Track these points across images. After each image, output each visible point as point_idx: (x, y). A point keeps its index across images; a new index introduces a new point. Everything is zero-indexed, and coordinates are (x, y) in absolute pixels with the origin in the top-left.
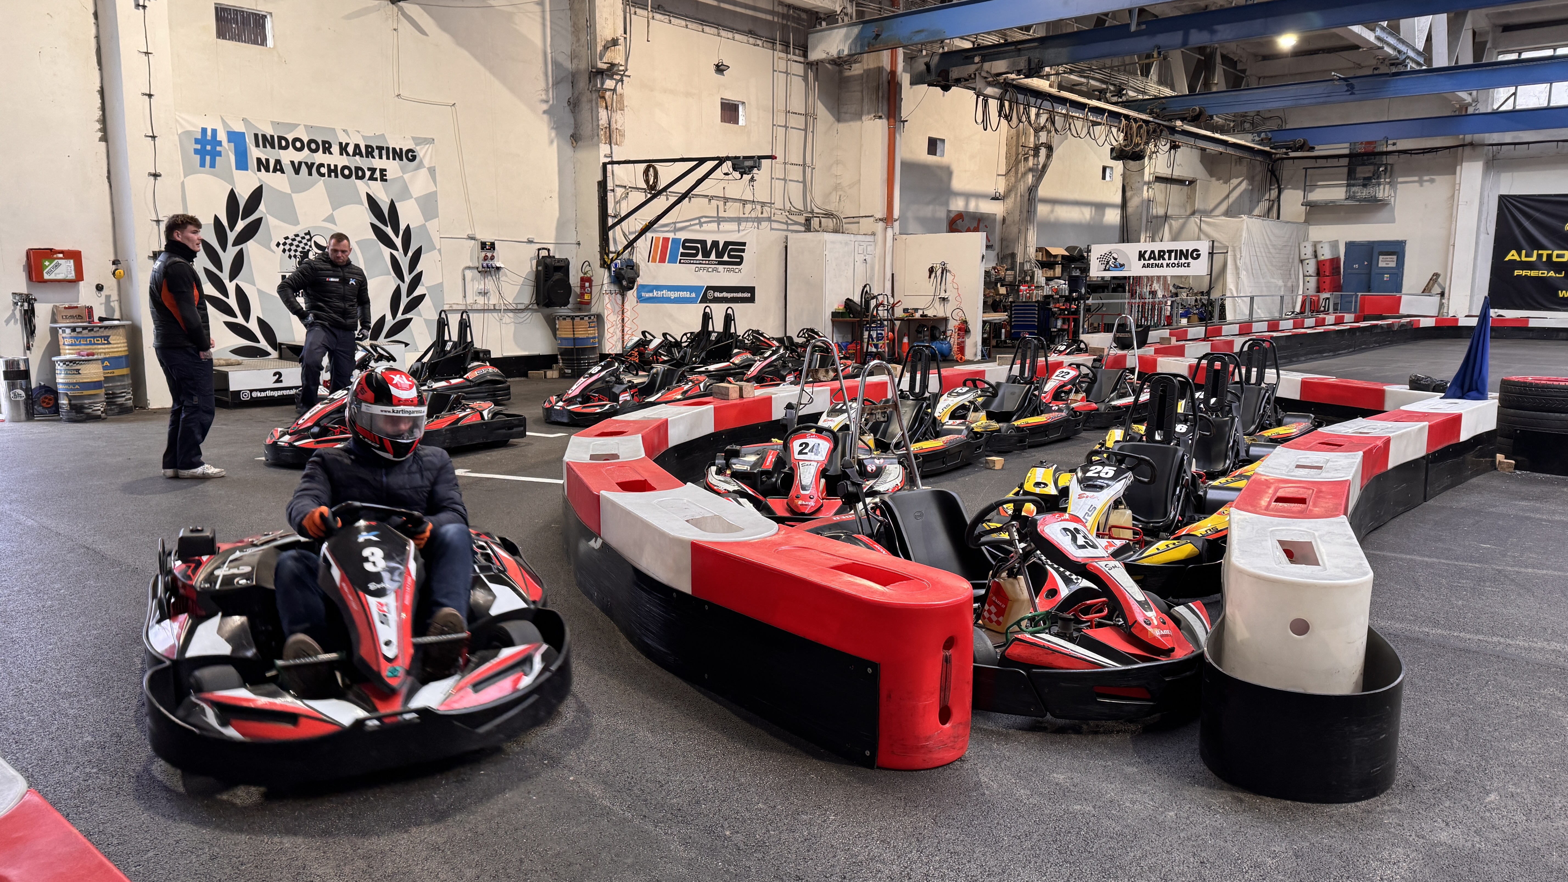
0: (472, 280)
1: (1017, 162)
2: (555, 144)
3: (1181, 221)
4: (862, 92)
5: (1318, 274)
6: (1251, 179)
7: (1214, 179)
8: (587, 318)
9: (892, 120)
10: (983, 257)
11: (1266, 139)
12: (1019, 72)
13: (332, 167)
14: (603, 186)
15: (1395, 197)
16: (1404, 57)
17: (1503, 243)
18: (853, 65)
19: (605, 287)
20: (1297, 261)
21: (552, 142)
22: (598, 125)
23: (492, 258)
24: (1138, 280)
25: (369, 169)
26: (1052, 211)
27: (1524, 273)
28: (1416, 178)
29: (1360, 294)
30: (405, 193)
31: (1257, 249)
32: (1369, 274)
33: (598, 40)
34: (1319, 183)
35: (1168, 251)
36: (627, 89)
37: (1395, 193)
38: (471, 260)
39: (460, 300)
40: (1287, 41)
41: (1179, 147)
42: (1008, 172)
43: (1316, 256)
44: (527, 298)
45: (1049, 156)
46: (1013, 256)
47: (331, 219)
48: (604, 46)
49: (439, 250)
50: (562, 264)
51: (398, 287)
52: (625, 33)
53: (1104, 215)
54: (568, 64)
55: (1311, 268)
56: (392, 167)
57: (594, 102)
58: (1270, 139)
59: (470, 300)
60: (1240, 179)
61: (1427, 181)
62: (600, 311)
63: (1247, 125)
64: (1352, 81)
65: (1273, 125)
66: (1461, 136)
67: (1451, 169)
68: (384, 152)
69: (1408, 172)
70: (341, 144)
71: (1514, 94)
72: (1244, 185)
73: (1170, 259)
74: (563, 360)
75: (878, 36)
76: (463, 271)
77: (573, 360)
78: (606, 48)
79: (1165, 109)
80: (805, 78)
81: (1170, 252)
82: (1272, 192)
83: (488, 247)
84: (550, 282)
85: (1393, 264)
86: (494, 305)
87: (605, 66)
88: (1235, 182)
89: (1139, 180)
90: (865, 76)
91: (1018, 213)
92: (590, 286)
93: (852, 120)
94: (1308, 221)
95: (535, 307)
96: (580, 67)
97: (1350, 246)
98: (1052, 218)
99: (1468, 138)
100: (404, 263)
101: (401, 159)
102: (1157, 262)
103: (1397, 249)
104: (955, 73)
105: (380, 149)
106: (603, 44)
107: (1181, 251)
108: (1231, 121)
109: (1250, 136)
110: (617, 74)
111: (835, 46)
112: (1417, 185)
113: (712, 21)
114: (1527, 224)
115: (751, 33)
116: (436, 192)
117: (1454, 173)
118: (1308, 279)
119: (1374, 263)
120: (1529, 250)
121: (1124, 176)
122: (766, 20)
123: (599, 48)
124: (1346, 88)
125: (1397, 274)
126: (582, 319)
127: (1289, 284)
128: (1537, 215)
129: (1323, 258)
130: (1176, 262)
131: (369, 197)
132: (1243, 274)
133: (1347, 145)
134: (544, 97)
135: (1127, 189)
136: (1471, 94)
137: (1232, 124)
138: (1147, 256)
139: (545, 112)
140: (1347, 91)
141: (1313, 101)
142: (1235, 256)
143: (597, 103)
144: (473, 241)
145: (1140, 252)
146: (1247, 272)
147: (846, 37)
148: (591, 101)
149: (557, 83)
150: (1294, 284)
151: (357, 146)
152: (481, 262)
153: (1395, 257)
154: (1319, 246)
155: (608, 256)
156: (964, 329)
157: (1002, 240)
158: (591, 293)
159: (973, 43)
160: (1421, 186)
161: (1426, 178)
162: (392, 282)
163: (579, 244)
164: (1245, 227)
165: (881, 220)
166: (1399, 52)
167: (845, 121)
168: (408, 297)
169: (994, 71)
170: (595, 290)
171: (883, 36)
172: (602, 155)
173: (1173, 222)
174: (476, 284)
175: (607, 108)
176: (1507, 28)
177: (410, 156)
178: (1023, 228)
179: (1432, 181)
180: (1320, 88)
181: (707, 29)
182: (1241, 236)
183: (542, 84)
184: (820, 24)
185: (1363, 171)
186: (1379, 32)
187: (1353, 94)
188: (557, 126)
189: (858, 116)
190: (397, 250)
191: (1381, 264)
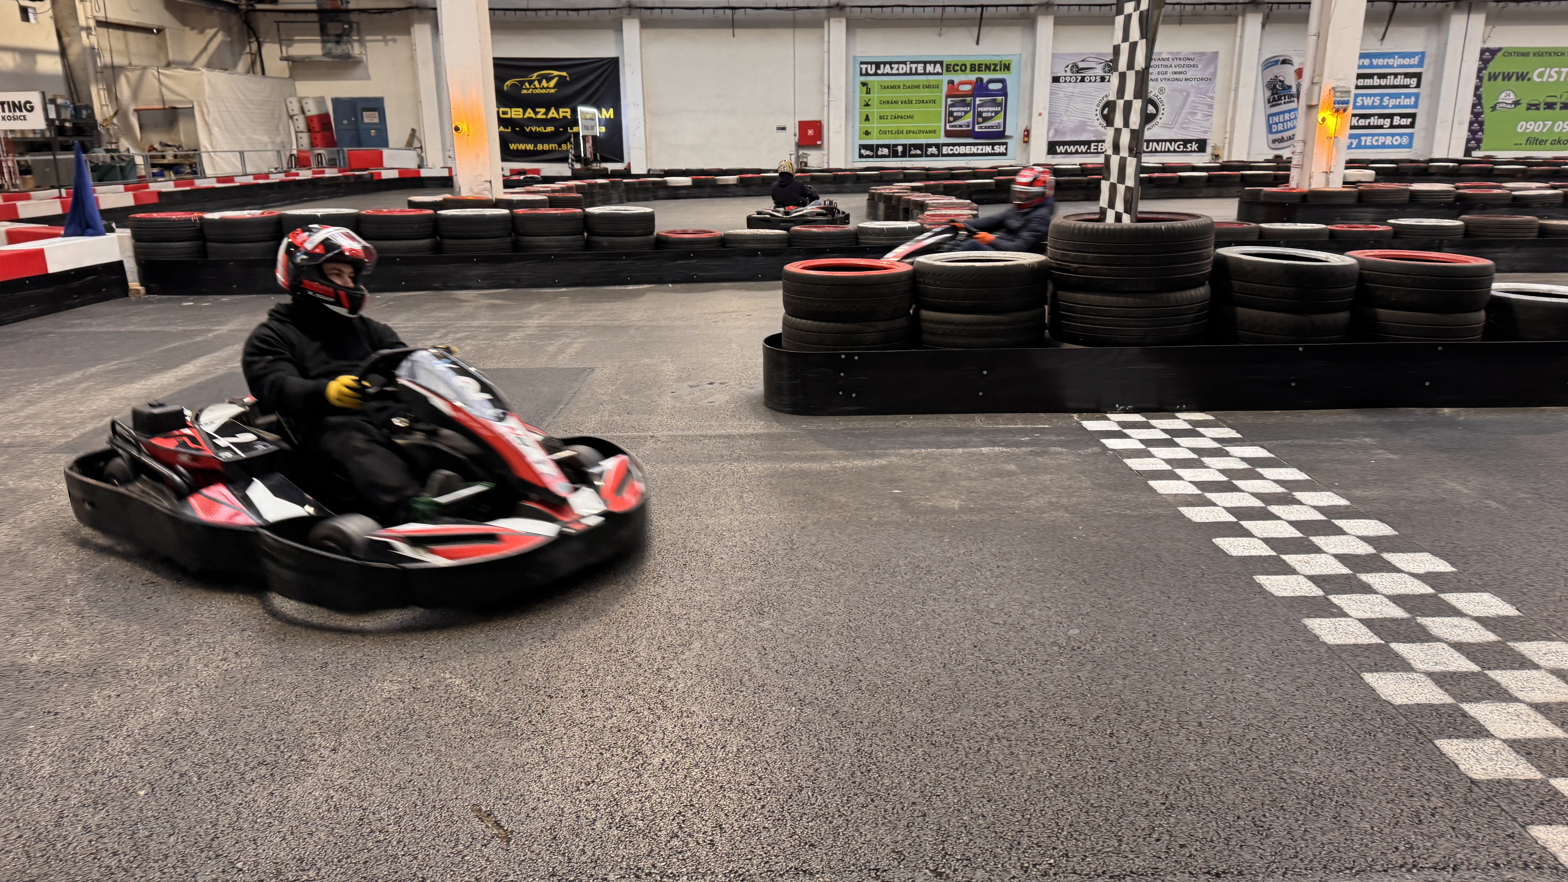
5: (310, 130)
6: (227, 30)
7: (187, 28)
15: (366, 55)
20: (286, 116)
28: (384, 38)
29: (346, 149)
31: (229, 105)
32: (357, 130)
34: (297, 38)
37: (366, 51)
43: (303, 112)
53: (36, 63)
55: (301, 124)
60: (216, 30)
61: (389, 40)
67: (405, 30)
69: (373, 31)
72: (220, 37)
82: (252, 45)
85: (376, 120)
88: (210, 32)
94: (293, 76)
97: (336, 101)
103: (376, 105)
107: (14, 103)
112: (382, 44)
118: (300, 135)
119: (360, 119)
121: (55, 20)
125: (382, 129)
127: (278, 140)
129: (309, 114)
130: (11, 114)
132: (215, 130)
135: (63, 34)
142: (198, 112)
150: (285, 140)
153: (377, 113)
154: (304, 102)
160: (387, 45)
164: (207, 80)
173: (129, 74)
179: (394, 41)
182: (205, 90)
185: (334, 28)
191: (366, 120)
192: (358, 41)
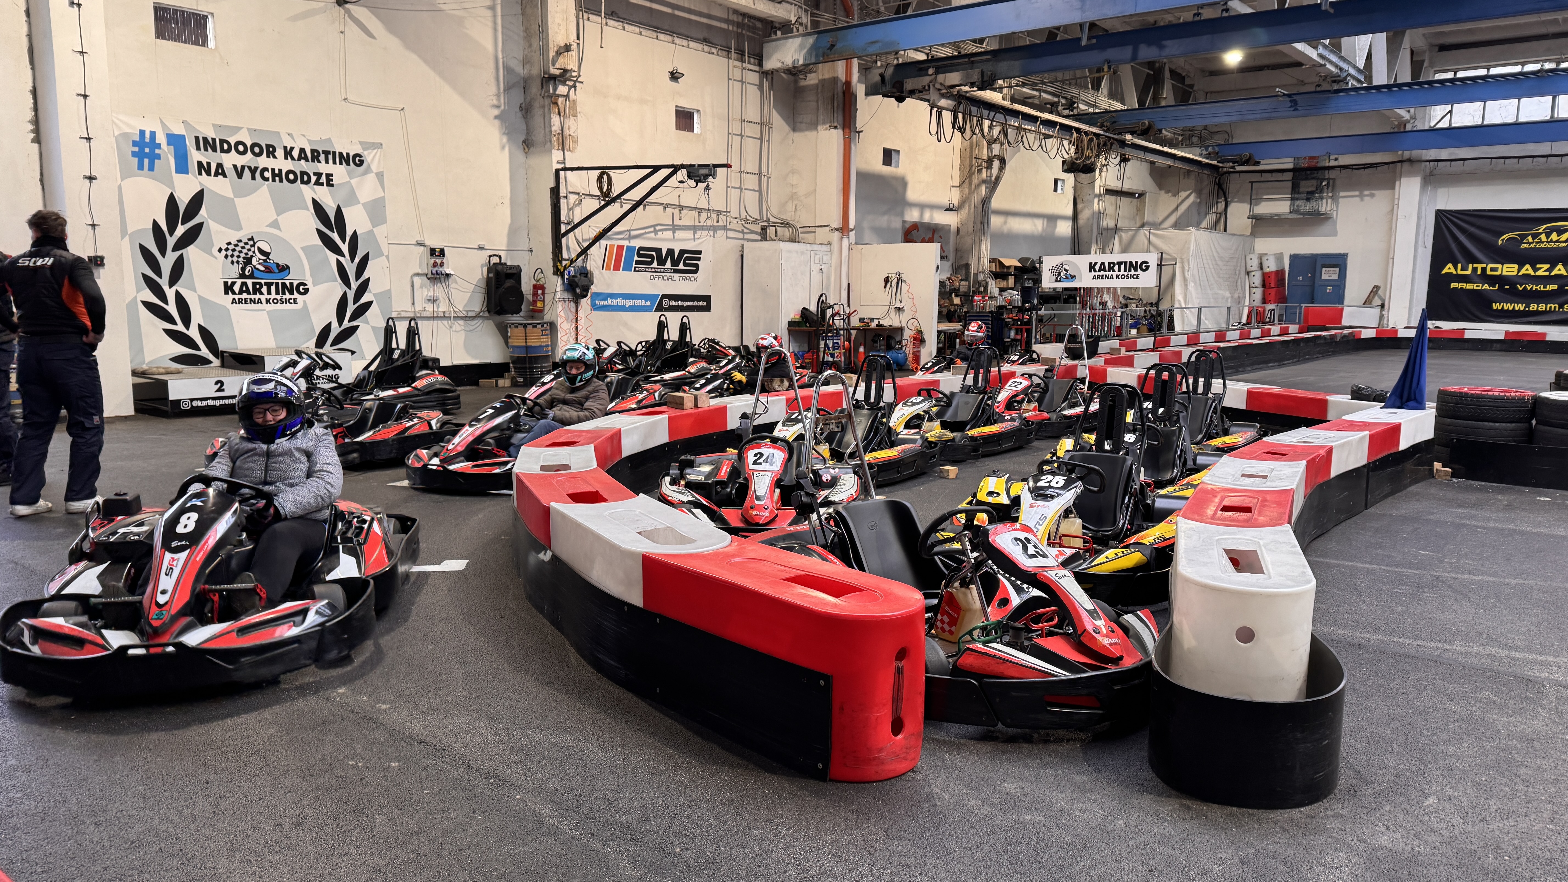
0: (421, 287)
1: (971, 174)
2: (507, 149)
3: (1131, 233)
4: (817, 101)
5: (1264, 285)
6: (1199, 192)
7: (1163, 192)
8: (539, 326)
9: (847, 130)
10: (938, 267)
11: (1213, 153)
12: (972, 85)
13: (277, 172)
14: (555, 192)
15: (1337, 211)
16: (1345, 74)
17: (1440, 256)
18: (809, 75)
19: (558, 295)
20: (1243, 272)
21: (503, 147)
22: (551, 131)
23: (442, 265)
24: (1088, 291)
25: (315, 174)
26: (1005, 223)
27: (1460, 286)
28: (1357, 193)
29: (1303, 305)
30: (353, 199)
31: (1205, 261)
32: (1313, 286)
33: (551, 46)
34: (1265, 197)
35: (1118, 263)
36: (580, 95)
37: (1337, 207)
38: (420, 267)
39: (409, 307)
40: (1233, 58)
41: (1129, 160)
42: (962, 183)
43: (1261, 269)
44: (477, 305)
45: (1002, 168)
46: (967, 266)
47: (275, 224)
48: (557, 52)
49: (388, 257)
50: (514, 271)
51: (345, 294)
52: (578, 38)
53: (1055, 227)
54: (519, 70)
55: (1257, 280)
56: (339, 172)
57: (546, 109)
58: (1217, 153)
59: (418, 307)
60: (1189, 192)
61: (1367, 195)
62: (553, 319)
63: (1195, 140)
64: (1295, 97)
65: (1220, 139)
66: (1400, 153)
67: (1390, 184)
68: (330, 157)
69: (1349, 187)
70: (285, 148)
71: (1450, 112)
72: (1192, 198)
73: (1119, 270)
74: (515, 368)
75: (833, 46)
76: (412, 277)
77: (525, 368)
78: (559, 54)
79: (1114, 122)
80: (760, 87)
81: (1120, 264)
82: (1219, 205)
83: (437, 253)
84: (501, 290)
85: (1335, 277)
86: (444, 312)
87: (557, 72)
88: (1183, 194)
89: (1090, 192)
90: (820, 86)
91: (971, 224)
92: (543, 294)
93: (807, 129)
94: (1254, 234)
95: (487, 314)
96: (532, 72)
97: (1294, 258)
98: (1005, 229)
99: (1407, 154)
100: (351, 269)
101: (348, 164)
102: (1107, 273)
103: (1339, 262)
104: (909, 84)
105: (326, 153)
106: (556, 49)
107: (1131, 263)
108: (1179, 135)
109: (1198, 150)
110: (570, 80)
111: (790, 55)
112: (1358, 199)
113: (666, 28)
114: (1462, 238)
115: (706, 41)
116: (383, 198)
117: (1393, 188)
118: (1254, 290)
119: (1317, 274)
120: (1465, 264)
121: (1075, 188)
122: (721, 28)
123: (552, 54)
124: (1290, 104)
125: (1340, 286)
126: (535, 327)
127: (1236, 295)
128: (1472, 229)
129: (1268, 270)
130: (1126, 273)
131: (315, 202)
132: (1191, 285)
133: (1291, 160)
134: (495, 102)
135: (1078, 201)
136: (1409, 111)
137: (1180, 138)
138: (1097, 268)
139: (496, 117)
140: (1291, 107)
141: (1258, 116)
142: (1183, 268)
143: (549, 109)
144: (422, 248)
145: (1091, 264)
146: (1195, 283)
147: (801, 47)
148: (543, 107)
149: (508, 88)
150: (1241, 295)
151: (302, 150)
152: (430, 268)
153: (1337, 269)
154: (1264, 259)
155: (561, 263)
156: (919, 339)
157: (956, 251)
158: (544, 300)
159: (927, 55)
160: (1362, 200)
161: (1367, 193)
162: (339, 289)
163: (531, 251)
164: (1193, 239)
165: (837, 229)
166: (1341, 69)
167: (801, 130)
168: (355, 303)
169: (948, 83)
170: (548, 298)
171: (838, 46)
172: (554, 161)
173: (1123, 234)
174: (425, 290)
175: (559, 114)
176: (1443, 48)
177: (357, 161)
178: (977, 239)
179: (1372, 196)
180: (1265, 104)
181: (661, 36)
182: (1189, 248)
183: (493, 89)
184: (775, 34)
185: (1307, 185)
186: (1321, 50)
187: (1296, 110)
188: (509, 132)
189: (813, 126)
190: (344, 256)
191: (1324, 277)
192: (1331, 197)
